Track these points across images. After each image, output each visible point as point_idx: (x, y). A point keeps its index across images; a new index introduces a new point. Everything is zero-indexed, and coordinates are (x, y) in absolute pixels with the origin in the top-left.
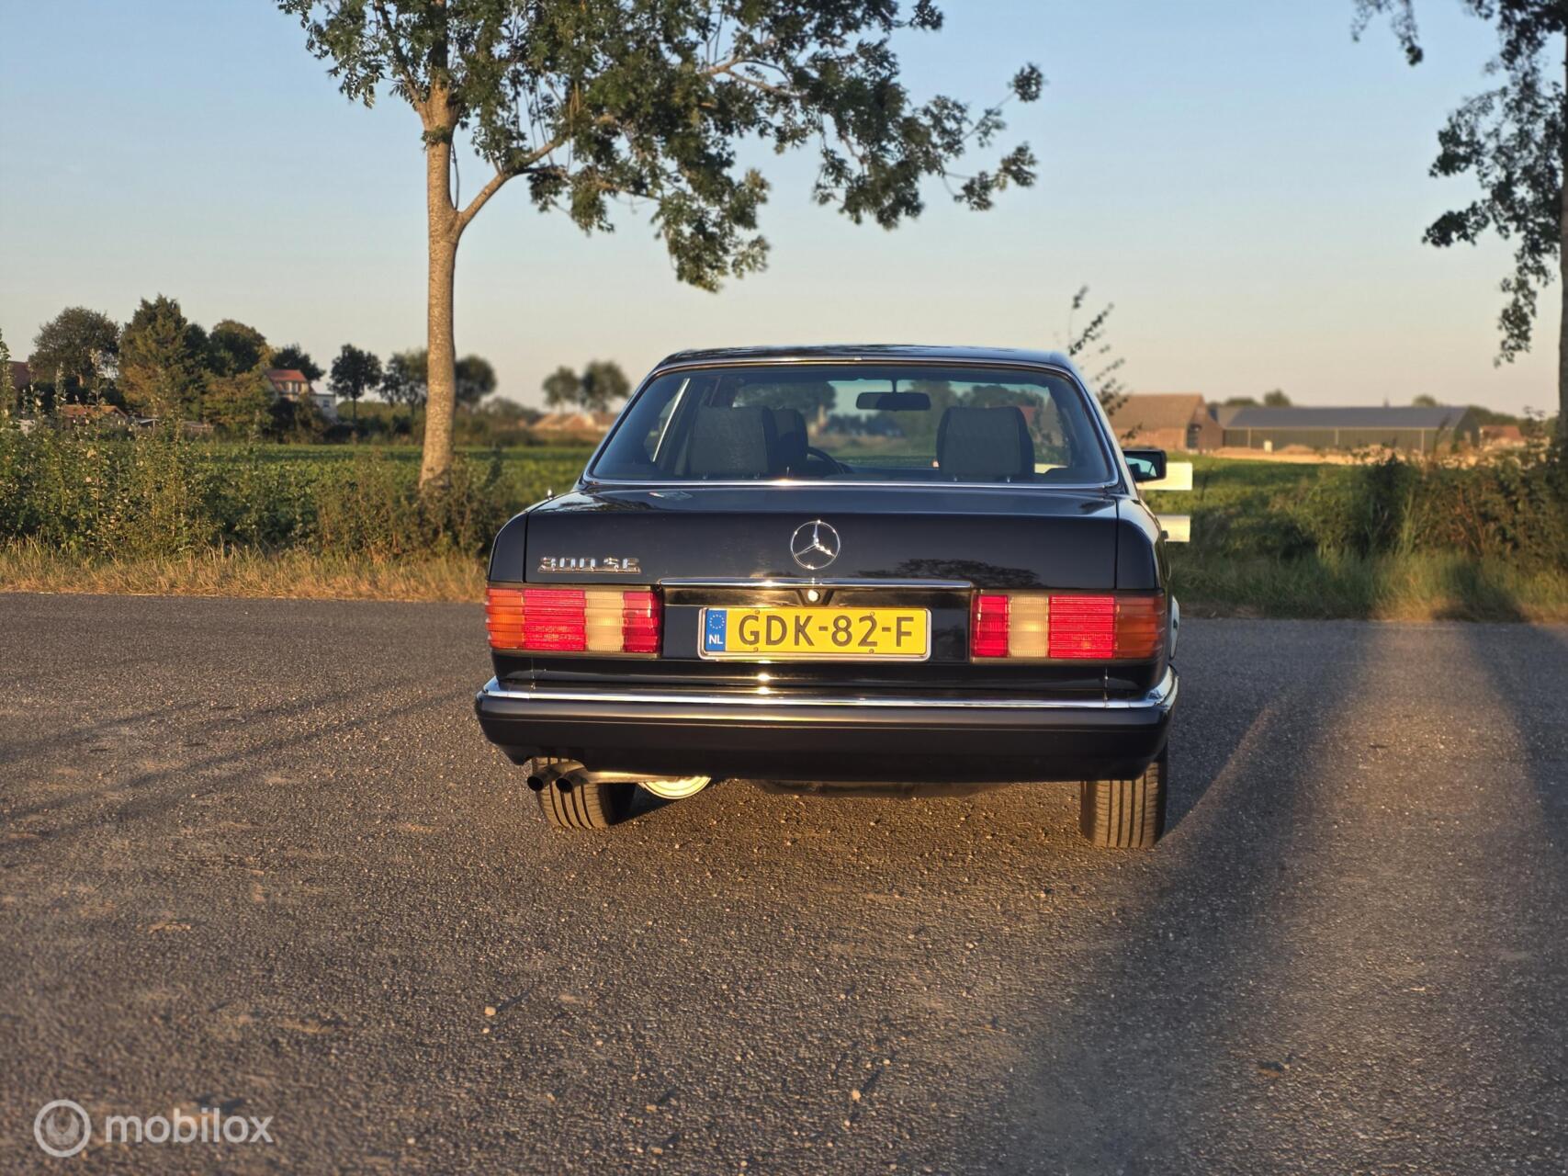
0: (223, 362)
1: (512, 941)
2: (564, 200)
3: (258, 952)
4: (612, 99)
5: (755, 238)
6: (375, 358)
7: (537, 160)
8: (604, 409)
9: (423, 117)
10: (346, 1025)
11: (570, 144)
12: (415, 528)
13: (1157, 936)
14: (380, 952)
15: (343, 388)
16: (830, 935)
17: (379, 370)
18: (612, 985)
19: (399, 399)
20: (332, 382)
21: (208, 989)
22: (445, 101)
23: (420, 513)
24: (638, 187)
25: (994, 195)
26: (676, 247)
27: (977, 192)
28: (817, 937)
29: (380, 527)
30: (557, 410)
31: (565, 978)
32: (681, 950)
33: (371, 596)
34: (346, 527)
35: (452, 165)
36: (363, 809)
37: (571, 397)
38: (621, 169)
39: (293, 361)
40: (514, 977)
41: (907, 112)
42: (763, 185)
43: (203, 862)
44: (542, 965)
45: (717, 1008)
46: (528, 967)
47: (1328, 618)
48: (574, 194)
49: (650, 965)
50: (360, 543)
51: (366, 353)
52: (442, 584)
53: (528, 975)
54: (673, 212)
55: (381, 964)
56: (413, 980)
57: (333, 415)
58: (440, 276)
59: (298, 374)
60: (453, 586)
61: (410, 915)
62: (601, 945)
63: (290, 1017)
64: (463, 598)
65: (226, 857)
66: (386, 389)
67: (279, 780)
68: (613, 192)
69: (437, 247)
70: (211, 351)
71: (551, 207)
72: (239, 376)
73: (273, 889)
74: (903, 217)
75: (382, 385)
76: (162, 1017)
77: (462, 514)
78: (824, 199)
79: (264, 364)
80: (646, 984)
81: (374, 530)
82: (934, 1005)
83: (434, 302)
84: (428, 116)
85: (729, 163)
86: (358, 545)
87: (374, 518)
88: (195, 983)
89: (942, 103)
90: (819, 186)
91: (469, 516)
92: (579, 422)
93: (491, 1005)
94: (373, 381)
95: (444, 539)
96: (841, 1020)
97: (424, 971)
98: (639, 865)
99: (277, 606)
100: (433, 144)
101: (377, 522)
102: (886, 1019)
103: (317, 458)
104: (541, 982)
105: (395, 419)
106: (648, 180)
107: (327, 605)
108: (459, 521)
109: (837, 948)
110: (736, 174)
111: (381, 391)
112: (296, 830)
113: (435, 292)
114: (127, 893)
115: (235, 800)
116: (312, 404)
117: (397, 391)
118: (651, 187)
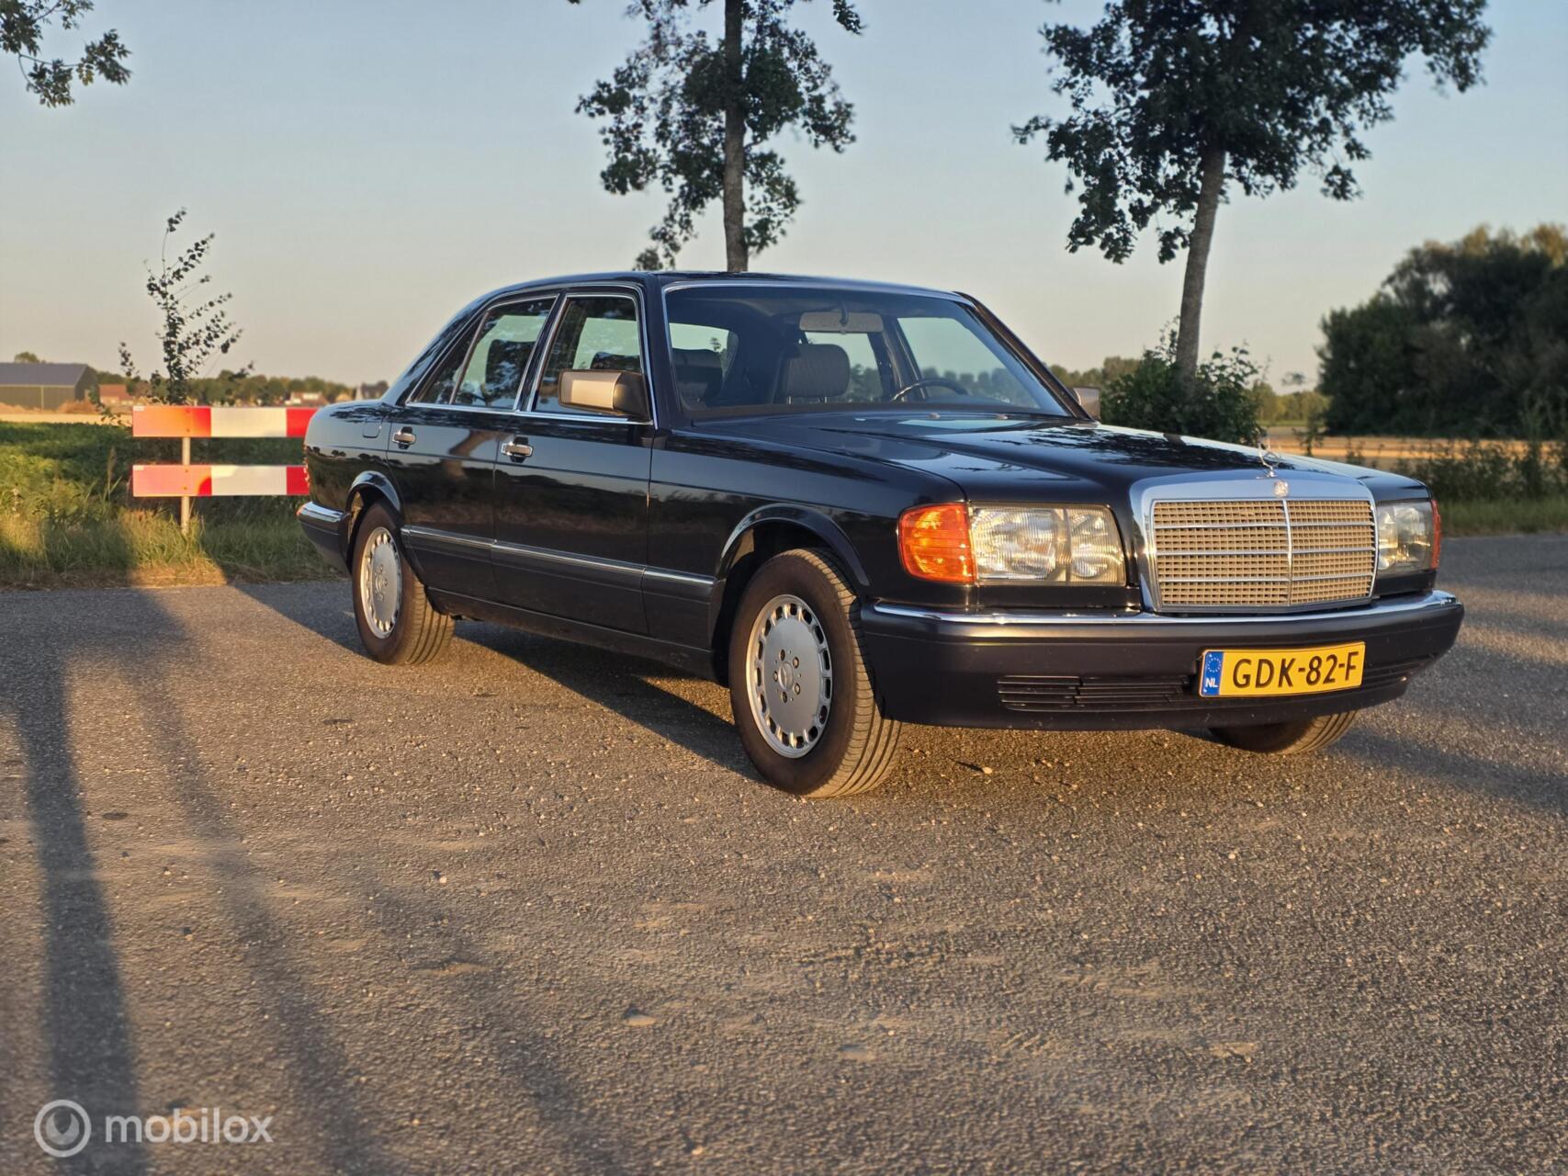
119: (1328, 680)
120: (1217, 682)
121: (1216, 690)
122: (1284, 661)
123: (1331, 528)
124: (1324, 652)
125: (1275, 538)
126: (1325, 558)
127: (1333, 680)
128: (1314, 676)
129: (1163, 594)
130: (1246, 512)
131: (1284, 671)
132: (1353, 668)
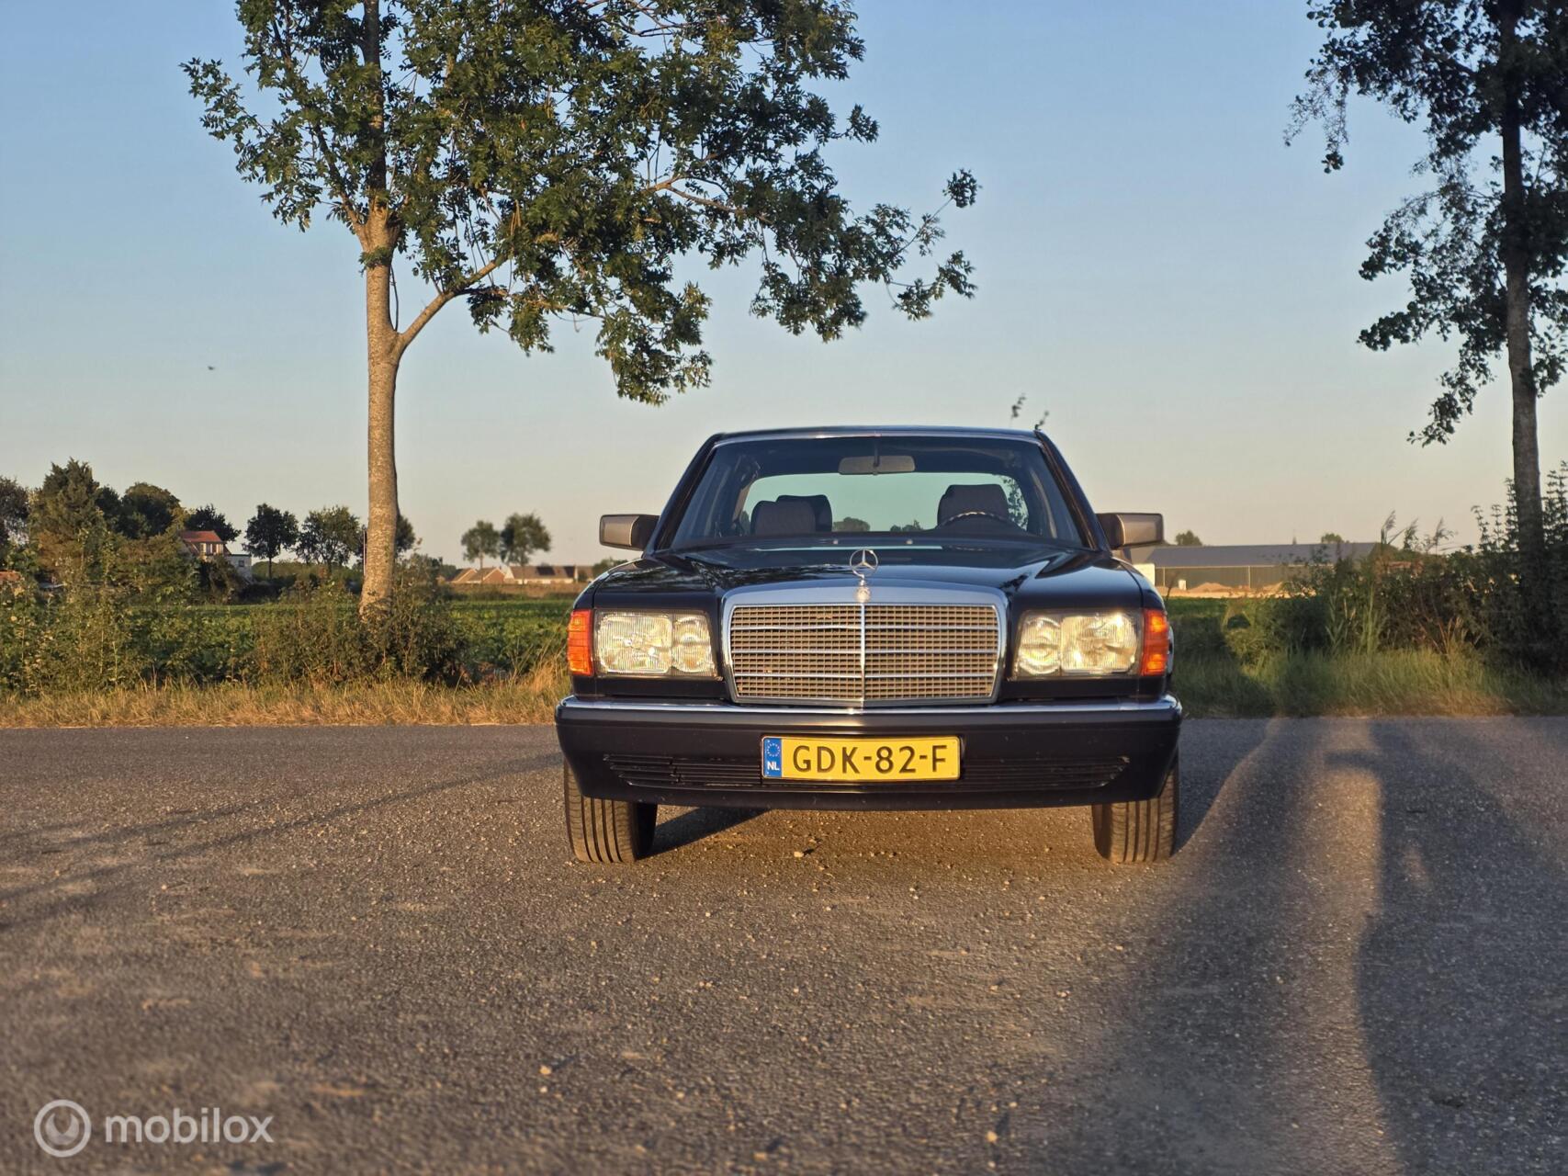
0: (136, 525)
1: (552, 1004)
2: (504, 320)
3: (269, 1023)
4: (555, 215)
5: (698, 353)
6: (292, 517)
7: (477, 280)
8: (524, 561)
9: (361, 238)
10: (385, 1087)
11: (511, 264)
12: (357, 654)
13: (1263, 980)
14: (406, 1019)
15: (259, 547)
16: (904, 989)
17: (296, 529)
18: (677, 1041)
19: (316, 558)
20: (247, 542)
21: (219, 1058)
22: (384, 222)
23: (362, 639)
24: (581, 305)
25: (932, 304)
26: (620, 366)
27: (915, 301)
28: (890, 991)
29: (320, 653)
30: (476, 565)
31: (622, 1036)
32: (743, 1007)
33: (314, 721)
34: (285, 656)
35: (392, 288)
36: (354, 892)
37: (490, 551)
38: (564, 287)
39: (208, 522)
40: (565, 1036)
41: (848, 220)
42: (702, 300)
43: (187, 945)
44: (593, 1024)
45: (803, 1059)
46: (577, 1027)
48: (516, 313)
49: (713, 1021)
50: (300, 671)
51: (282, 513)
52: (388, 707)
53: (579, 1035)
54: (616, 330)
55: (411, 1030)
56: (450, 1043)
57: (248, 575)
58: (380, 397)
59: (212, 535)
60: (400, 709)
61: (431, 984)
62: (653, 1005)
63: (319, 1081)
64: (410, 721)
65: (212, 939)
66: (302, 547)
67: (256, 871)
68: (556, 310)
69: (378, 369)
70: (124, 514)
71: (491, 328)
72: (152, 538)
73: (271, 966)
74: (845, 327)
75: (298, 544)
77: (406, 638)
78: (763, 312)
79: (179, 525)
80: (715, 1038)
81: (314, 656)
82: (1044, 1050)
83: (375, 424)
84: (367, 238)
85: (667, 278)
86: (297, 674)
87: (314, 645)
88: (203, 1053)
89: (882, 210)
90: (759, 299)
91: (413, 640)
92: (500, 576)
93: (547, 1064)
94: (289, 540)
95: (387, 664)
96: (947, 1067)
97: (462, 1034)
98: (671, 933)
99: (218, 734)
100: (372, 266)
101: (316, 649)
102: (995, 1065)
103: (235, 615)
104: (596, 1041)
105: (310, 577)
106: (592, 298)
107: (269, 731)
108: (403, 644)
109: (915, 1000)
110: (674, 287)
111: (297, 550)
112: (284, 913)
113: (375, 414)
114: (107, 974)
115: (210, 890)
116: (226, 565)
117: (314, 549)
118: (594, 304)
119: (904, 770)
120: (779, 765)
121: (779, 772)
122: (844, 749)
123: (929, 631)
124: (895, 744)
125: (851, 639)
126: (917, 658)
127: (913, 771)
128: (885, 765)
129: (741, 687)
130: (824, 615)
131: (847, 758)
132: (943, 760)
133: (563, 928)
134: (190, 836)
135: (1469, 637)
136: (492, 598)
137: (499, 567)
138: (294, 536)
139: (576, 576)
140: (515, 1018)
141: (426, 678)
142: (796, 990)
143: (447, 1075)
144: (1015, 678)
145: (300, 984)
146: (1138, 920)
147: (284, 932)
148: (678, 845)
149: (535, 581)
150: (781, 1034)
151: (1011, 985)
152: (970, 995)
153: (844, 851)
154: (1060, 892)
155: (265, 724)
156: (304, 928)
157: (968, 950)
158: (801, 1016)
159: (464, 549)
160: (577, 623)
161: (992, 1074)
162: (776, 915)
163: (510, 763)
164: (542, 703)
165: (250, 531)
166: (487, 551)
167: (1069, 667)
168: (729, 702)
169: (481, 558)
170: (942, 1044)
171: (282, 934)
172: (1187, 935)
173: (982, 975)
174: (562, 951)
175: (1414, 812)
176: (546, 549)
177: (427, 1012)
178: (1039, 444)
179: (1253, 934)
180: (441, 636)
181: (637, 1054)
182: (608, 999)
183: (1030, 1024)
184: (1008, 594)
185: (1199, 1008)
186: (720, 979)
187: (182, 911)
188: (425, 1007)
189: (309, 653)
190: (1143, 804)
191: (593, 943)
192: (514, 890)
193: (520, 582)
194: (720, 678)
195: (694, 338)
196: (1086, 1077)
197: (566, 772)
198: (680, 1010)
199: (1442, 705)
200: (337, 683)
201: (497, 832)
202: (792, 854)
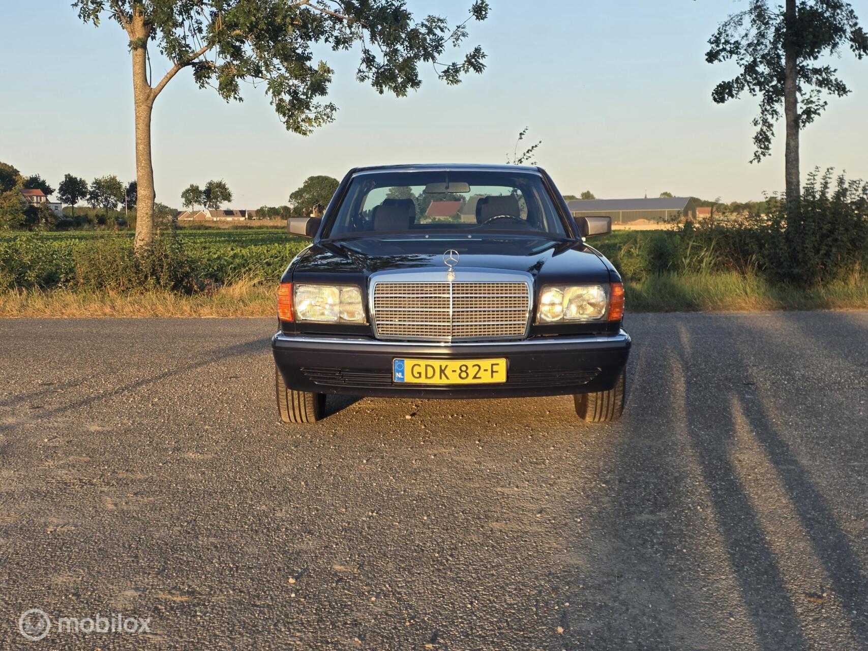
1: (286, 528)
2: (214, 81)
3: (124, 544)
4: (242, 19)
5: (327, 102)
6: (84, 181)
7: (198, 57)
8: (217, 207)
9: (129, 32)
10: (200, 594)
11: (216, 48)
12: (134, 275)
13: (689, 508)
14: (203, 541)
15: (66, 199)
16: (487, 517)
17: (86, 188)
18: (364, 556)
19: (99, 205)
20: (59, 195)
21: (98, 572)
22: (141, 23)
23: (137, 266)
24: (257, 72)
25: (461, 75)
26: (280, 108)
27: (451, 74)
28: (479, 518)
29: (113, 274)
30: (190, 209)
31: (331, 553)
32: (397, 531)
33: (112, 315)
34: (92, 275)
35: (147, 61)
36: (157, 445)
37: (198, 202)
38: (246, 62)
39: (36, 184)
40: (298, 553)
41: (412, 25)
42: (329, 71)
43: (66, 484)
44: (313, 545)
45: (438, 570)
46: (304, 547)
47: (667, 312)
48: (220, 77)
49: (382, 541)
50: (101, 284)
51: (78, 179)
52: (154, 307)
53: (306, 552)
54: (276, 87)
55: (208, 549)
56: (233, 559)
57: (60, 215)
58: (142, 126)
59: (39, 191)
60: (161, 308)
61: (214, 514)
62: (345, 529)
63: (161, 590)
64: (167, 315)
65: (80, 479)
66: (91, 199)
67: (98, 428)
68: (242, 76)
69: (140, 109)
71: (206, 85)
72: (5, 193)
73: (118, 500)
74: (410, 90)
75: (88, 196)
76: (74, 595)
77: (161, 266)
78: (362, 79)
79: (19, 186)
80: (385, 554)
81: (109, 276)
82: (576, 562)
84: (132, 32)
85: (309, 58)
86: (100, 285)
87: (109, 269)
88: (88, 568)
89: (431, 19)
90: (360, 71)
91: (166, 267)
92: (203, 216)
93: (291, 575)
94: (83, 195)
95: (151, 281)
96: (522, 575)
97: (238, 552)
98: (346, 475)
99: (57, 323)
100: (135, 48)
101: (111, 271)
102: (550, 573)
103: (55, 239)
104: (316, 557)
105: (97, 216)
106: (263, 68)
107: (87, 322)
108: (160, 270)
109: (496, 525)
110: (313, 64)
111: (88, 200)
112: (119, 460)
113: (140, 136)
114: (22, 506)
115: (73, 442)
116: (48, 209)
117: (97, 200)
118: (264, 72)
119: (475, 377)
120: (403, 375)
121: (403, 379)
122: (441, 366)
123: (489, 298)
124: (470, 363)
125: (444, 303)
126: (482, 313)
127: (480, 378)
128: (464, 375)
129: (380, 330)
130: (428, 289)
131: (442, 371)
132: (497, 372)
133: (283, 471)
134: (54, 402)
135: (760, 267)
136: (199, 229)
137: (202, 210)
138: (86, 193)
139: (247, 217)
140: (267, 540)
141: (173, 288)
142: (425, 518)
143: (234, 583)
144: (537, 324)
145: (137, 514)
146: (610, 464)
147: (122, 475)
148: (338, 410)
149: (223, 219)
150: (423, 551)
151: (548, 514)
152: (525, 521)
153: (434, 414)
154: (561, 443)
155: (84, 317)
156: (132, 472)
157: (517, 487)
158: (431, 537)
159: (183, 200)
160: (284, 290)
161: (549, 581)
162: (404, 460)
163: (231, 348)
164: (241, 305)
165: (61, 190)
166: (196, 202)
167: (568, 317)
168: (373, 338)
169: (193, 206)
170: (516, 558)
171: (120, 476)
172: (640, 476)
173: (529, 505)
174: (285, 489)
175: (748, 384)
176: (229, 201)
177: (215, 536)
178: (540, 175)
179: (677, 474)
180: (181, 264)
181: (342, 567)
182: (318, 525)
183: (564, 542)
184: (534, 275)
185: (658, 530)
186: (380, 510)
187: (59, 459)
188: (213, 532)
189: (106, 274)
190: (606, 393)
191: (303, 483)
192: (250, 443)
193: (215, 219)
194: (368, 324)
195: (323, 92)
196: (604, 583)
197: (277, 373)
198: (361, 533)
199: (743, 305)
200: (123, 291)
201: (233, 400)
202: (404, 416)
